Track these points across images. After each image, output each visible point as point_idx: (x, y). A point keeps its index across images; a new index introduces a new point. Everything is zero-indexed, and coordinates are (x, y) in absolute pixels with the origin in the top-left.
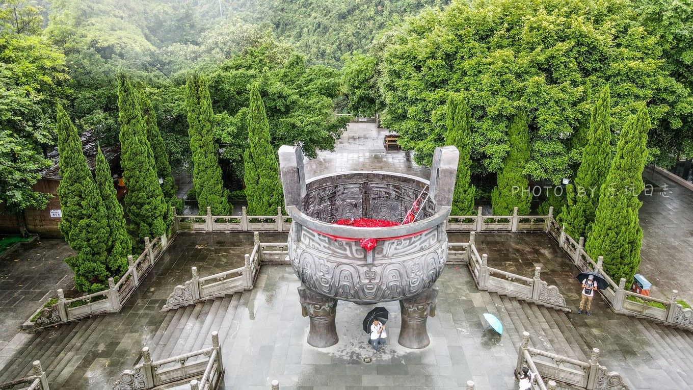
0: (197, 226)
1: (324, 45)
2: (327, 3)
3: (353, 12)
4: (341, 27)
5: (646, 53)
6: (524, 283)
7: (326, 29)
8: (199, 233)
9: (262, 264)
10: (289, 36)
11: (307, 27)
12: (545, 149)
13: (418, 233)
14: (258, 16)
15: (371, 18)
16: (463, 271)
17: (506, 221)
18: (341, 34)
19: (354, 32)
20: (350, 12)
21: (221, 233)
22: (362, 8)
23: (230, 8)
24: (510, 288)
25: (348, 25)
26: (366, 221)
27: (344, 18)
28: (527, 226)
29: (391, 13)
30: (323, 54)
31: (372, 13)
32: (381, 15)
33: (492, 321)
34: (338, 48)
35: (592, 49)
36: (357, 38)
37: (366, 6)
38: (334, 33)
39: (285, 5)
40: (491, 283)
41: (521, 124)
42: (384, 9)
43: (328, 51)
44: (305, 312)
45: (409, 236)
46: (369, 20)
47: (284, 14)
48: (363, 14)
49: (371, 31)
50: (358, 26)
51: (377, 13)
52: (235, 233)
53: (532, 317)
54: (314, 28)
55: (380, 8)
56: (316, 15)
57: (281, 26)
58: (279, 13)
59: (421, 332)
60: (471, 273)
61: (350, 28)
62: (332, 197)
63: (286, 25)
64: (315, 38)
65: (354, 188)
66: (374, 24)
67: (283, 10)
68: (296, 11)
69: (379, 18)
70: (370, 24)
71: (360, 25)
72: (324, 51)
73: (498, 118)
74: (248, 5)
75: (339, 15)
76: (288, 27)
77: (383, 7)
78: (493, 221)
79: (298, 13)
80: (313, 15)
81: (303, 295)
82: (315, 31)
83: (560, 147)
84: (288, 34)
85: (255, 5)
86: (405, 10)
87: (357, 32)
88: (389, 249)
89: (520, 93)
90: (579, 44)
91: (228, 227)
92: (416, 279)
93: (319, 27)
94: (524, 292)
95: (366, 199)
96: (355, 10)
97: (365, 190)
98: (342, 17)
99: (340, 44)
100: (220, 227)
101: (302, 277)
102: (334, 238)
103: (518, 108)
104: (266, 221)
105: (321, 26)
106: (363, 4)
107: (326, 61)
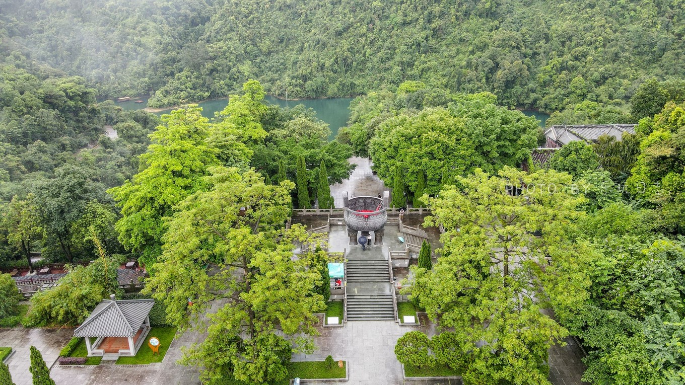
0: (300, 213)
1: (322, 59)
2: (325, 22)
3: (348, 29)
4: (337, 43)
5: (469, 147)
6: (414, 230)
7: (324, 45)
8: (300, 216)
9: (331, 225)
10: (292, 50)
11: (308, 42)
12: (432, 183)
13: (378, 214)
14: (265, 32)
15: (364, 35)
16: (397, 227)
17: (418, 210)
18: (338, 49)
19: (349, 47)
20: (346, 29)
21: (309, 216)
22: (355, 25)
23: (240, 25)
24: (410, 231)
25: (343, 41)
26: (365, 210)
27: (340, 35)
28: (426, 212)
29: (380, 30)
30: (322, 67)
31: (364, 31)
32: (372, 32)
33: (401, 239)
34: (335, 62)
35: (447, 147)
36: (352, 52)
37: (359, 24)
38: (332, 48)
39: (288, 22)
40: (404, 230)
41: (421, 175)
42: (374, 27)
43: (327, 65)
44: (349, 235)
45: (376, 214)
46: (361, 36)
47: (287, 30)
48: (356, 32)
49: (364, 47)
50: (352, 42)
51: (368, 30)
52: (314, 216)
53: (415, 240)
54: (314, 44)
55: (371, 26)
56: (316, 31)
57: (285, 41)
58: (283, 29)
59: (381, 241)
60: (399, 227)
61: (345, 44)
62: (355, 204)
63: (289, 39)
64: (315, 53)
65: (361, 201)
66: (366, 40)
67: (286, 26)
68: (297, 27)
69: (370, 35)
70: (362, 40)
71: (354, 41)
72: (323, 65)
73: (413, 173)
74: (255, 22)
75: (336, 32)
76: (290, 42)
77: (374, 25)
78: (412, 210)
79: (299, 29)
80: (313, 31)
81: (349, 230)
82: (315, 47)
83: (435, 183)
84: (291, 47)
85: (261, 22)
86: (393, 27)
87: (351, 48)
88: (371, 218)
89: (420, 164)
90: (442, 145)
91: (312, 213)
92: (378, 225)
93: (318, 43)
94: (414, 233)
95: (365, 205)
96: (349, 27)
97: (365, 201)
98: (339, 34)
99: (337, 58)
100: (309, 213)
101: (349, 226)
102: (357, 215)
103: (420, 170)
104: (326, 211)
105: (321, 43)
106: (356, 23)
107: (325, 73)
